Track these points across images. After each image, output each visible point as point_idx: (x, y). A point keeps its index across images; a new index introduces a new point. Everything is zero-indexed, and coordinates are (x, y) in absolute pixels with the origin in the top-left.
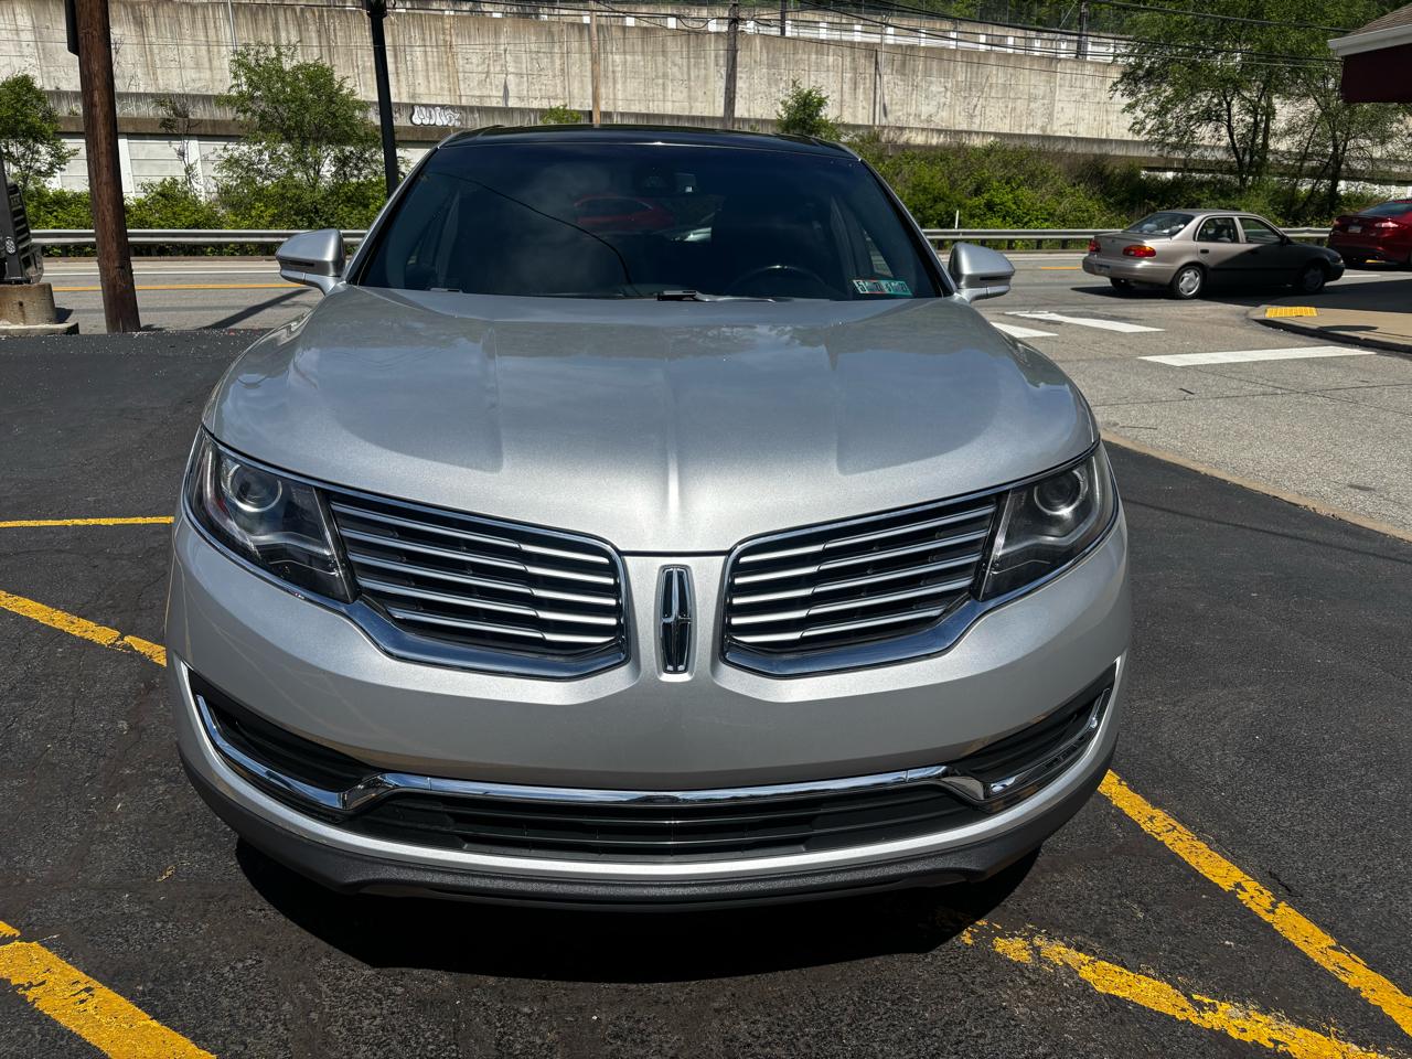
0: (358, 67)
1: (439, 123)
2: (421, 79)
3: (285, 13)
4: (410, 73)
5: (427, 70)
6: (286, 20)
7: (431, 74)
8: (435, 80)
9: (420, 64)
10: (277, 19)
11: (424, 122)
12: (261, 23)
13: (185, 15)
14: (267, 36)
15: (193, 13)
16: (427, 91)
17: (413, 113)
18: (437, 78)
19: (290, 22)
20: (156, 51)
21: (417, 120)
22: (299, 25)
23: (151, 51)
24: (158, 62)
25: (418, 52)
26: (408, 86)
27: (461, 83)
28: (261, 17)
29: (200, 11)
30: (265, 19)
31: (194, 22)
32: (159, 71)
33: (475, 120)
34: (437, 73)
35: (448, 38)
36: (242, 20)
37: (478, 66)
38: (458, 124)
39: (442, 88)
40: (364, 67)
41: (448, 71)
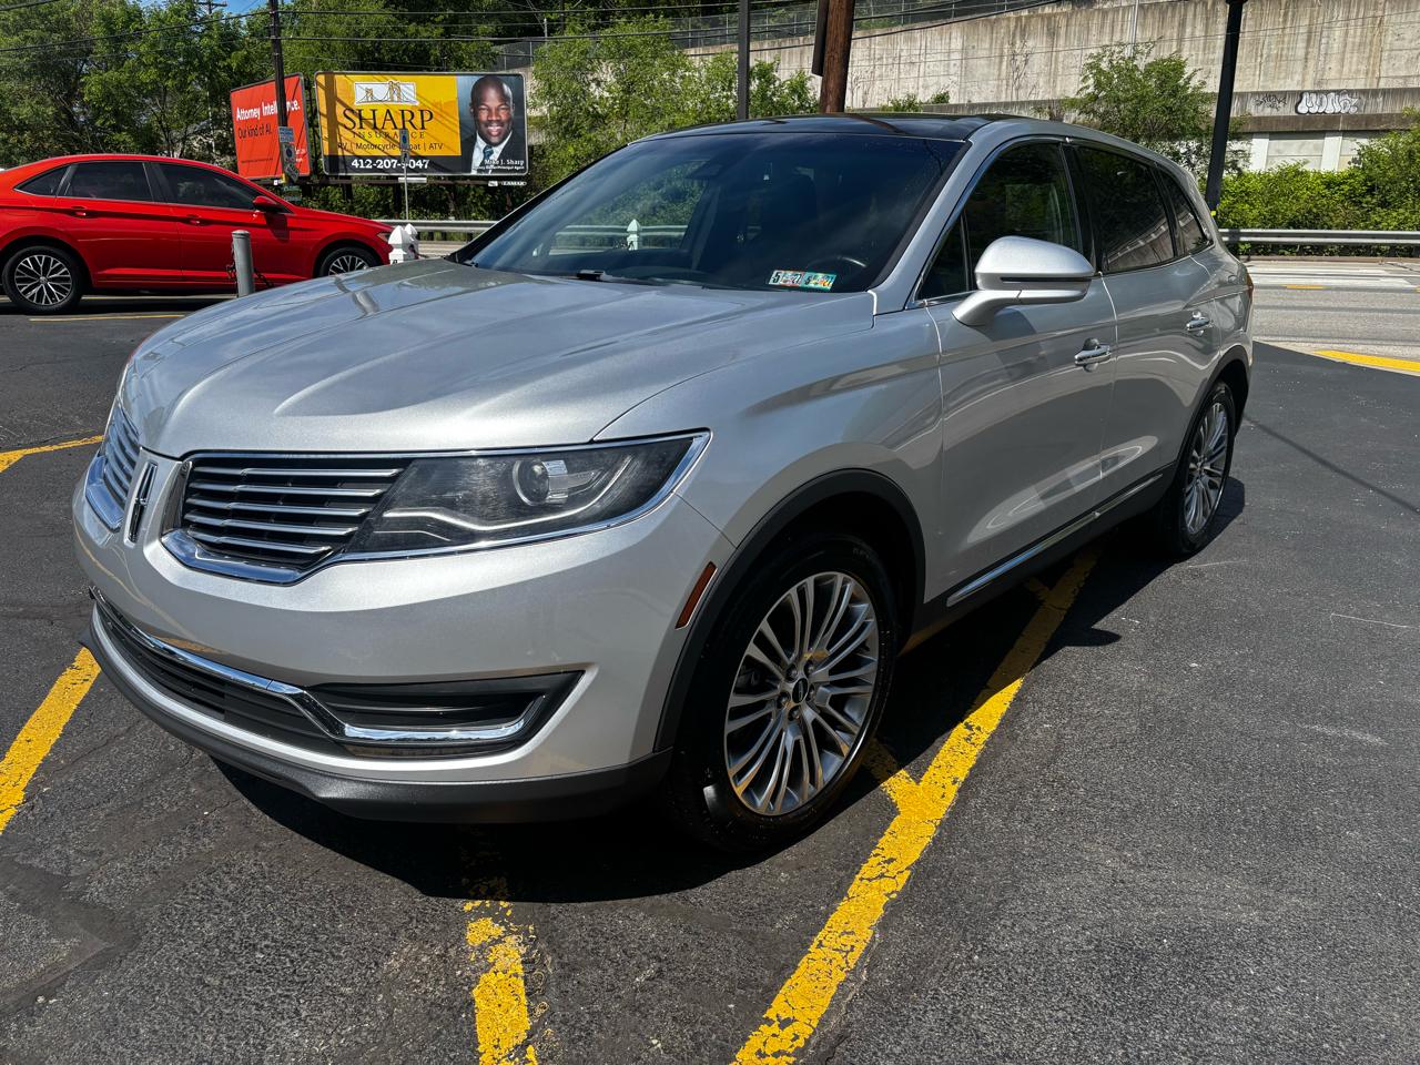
0: (1262, 56)
1: (1330, 110)
2: (1334, 64)
3: (1195, 8)
4: (1322, 58)
5: (1344, 52)
6: (1195, 15)
7: (1348, 55)
8: (1351, 62)
9: (1336, 46)
10: (1185, 15)
11: (1312, 110)
12: (1168, 20)
13: (1095, 22)
14: (1172, 33)
15: (1103, 19)
16: (1338, 76)
17: (1300, 101)
18: (1355, 59)
19: (1199, 17)
20: (1061, 59)
21: (1303, 109)
22: (1207, 19)
23: (1056, 59)
24: (1060, 70)
25: (1338, 33)
26: (1316, 72)
27: (1384, 63)
28: (1169, 14)
29: (1110, 16)
30: (1173, 16)
31: (1102, 27)
32: (1059, 78)
33: (1377, 104)
34: (1356, 54)
35: (1380, 13)
36: (1149, 20)
37: (1411, 41)
38: (1353, 111)
39: (1358, 71)
40: (1268, 56)
41: (1371, 50)
